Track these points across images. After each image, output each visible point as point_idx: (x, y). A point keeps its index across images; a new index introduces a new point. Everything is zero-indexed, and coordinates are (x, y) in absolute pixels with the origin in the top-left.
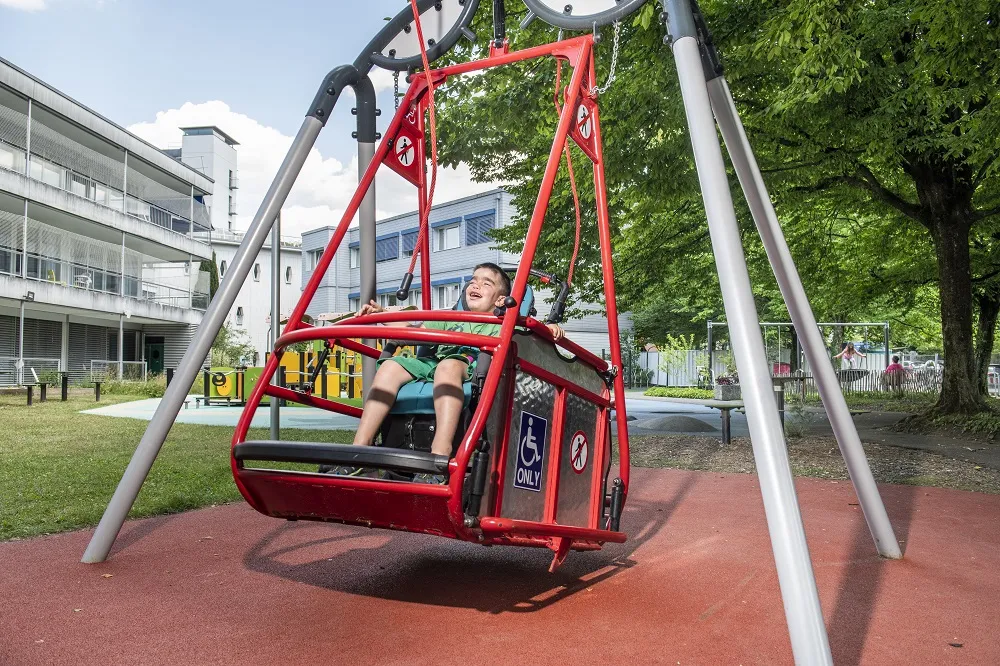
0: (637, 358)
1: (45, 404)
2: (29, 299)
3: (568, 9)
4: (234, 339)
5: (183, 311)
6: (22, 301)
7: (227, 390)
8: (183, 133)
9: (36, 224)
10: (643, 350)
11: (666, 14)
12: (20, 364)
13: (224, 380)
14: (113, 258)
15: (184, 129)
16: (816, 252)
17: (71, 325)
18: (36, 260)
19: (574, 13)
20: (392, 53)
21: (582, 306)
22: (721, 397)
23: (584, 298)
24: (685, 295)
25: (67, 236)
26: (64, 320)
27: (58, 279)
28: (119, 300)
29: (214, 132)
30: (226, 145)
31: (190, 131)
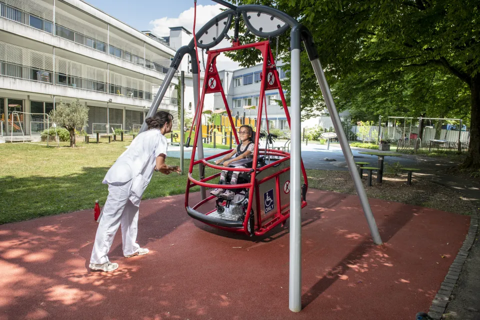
0: (351, 128)
1: (116, 142)
2: (110, 101)
3: (261, 29)
4: (187, 116)
5: (167, 105)
6: (108, 102)
7: (179, 140)
8: (170, 30)
9: (112, 72)
10: (356, 124)
11: (290, 38)
12: (108, 126)
13: (177, 136)
14: (141, 85)
15: (171, 28)
17: (126, 110)
18: (113, 87)
19: (263, 31)
20: (201, 42)
21: (317, 112)
23: (317, 109)
25: (124, 77)
26: (123, 109)
27: (121, 93)
28: (143, 101)
29: (182, 29)
30: (187, 34)
31: (173, 29)
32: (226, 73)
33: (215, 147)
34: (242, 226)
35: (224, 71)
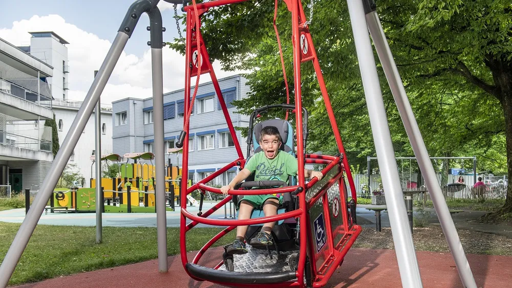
5: (34, 152)
7: (65, 203)
8: (31, 36)
13: (63, 196)
15: (31, 33)
16: (433, 114)
22: (375, 203)
24: (353, 141)
29: (52, 35)
30: (60, 44)
31: (36, 34)
32: (131, 102)
33: (129, 210)
34: (295, 277)
35: (128, 99)
